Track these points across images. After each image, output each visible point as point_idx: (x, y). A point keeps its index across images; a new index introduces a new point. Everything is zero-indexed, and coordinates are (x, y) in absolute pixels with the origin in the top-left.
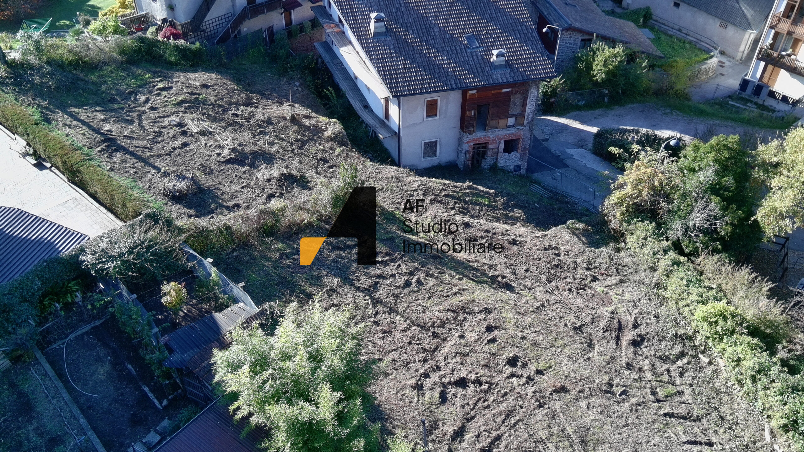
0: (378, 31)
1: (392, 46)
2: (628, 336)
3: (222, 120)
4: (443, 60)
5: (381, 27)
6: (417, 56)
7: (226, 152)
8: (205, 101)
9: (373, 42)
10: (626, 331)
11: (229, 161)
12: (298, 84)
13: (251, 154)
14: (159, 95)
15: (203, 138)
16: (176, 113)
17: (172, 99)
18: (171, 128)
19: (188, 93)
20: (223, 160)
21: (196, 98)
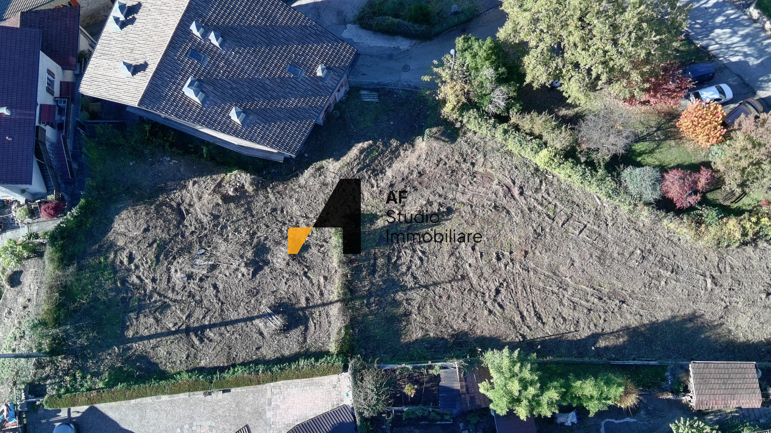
0: (242, 119)
1: (259, 122)
2: (516, 192)
3: (191, 244)
4: (293, 102)
6: (278, 113)
7: (243, 270)
8: (164, 242)
9: (246, 130)
10: (512, 188)
11: (254, 274)
12: (169, 158)
13: (254, 257)
14: (137, 267)
15: (216, 272)
16: (169, 270)
17: (150, 262)
18: (189, 283)
19: (147, 247)
20: (250, 277)
21: (158, 245)
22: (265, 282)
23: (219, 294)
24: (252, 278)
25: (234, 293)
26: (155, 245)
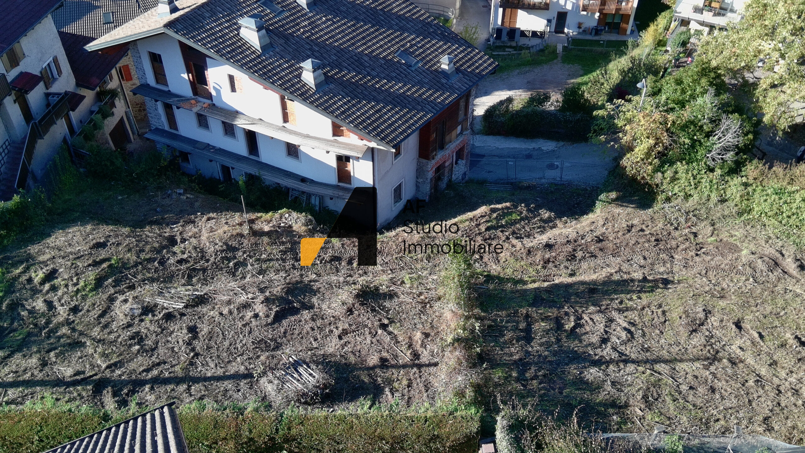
0: (318, 81)
1: (343, 94)
3: (173, 276)
5: (320, 75)
7: (260, 309)
8: (124, 264)
9: (321, 97)
10: (781, 261)
11: (279, 318)
12: (182, 191)
13: (287, 293)
14: (54, 289)
15: (203, 309)
16: (111, 299)
17: (82, 283)
18: (142, 321)
19: (89, 265)
20: (269, 320)
21: (110, 266)
22: (297, 332)
23: (195, 342)
24: (273, 323)
25: (227, 343)
26: (105, 265)
